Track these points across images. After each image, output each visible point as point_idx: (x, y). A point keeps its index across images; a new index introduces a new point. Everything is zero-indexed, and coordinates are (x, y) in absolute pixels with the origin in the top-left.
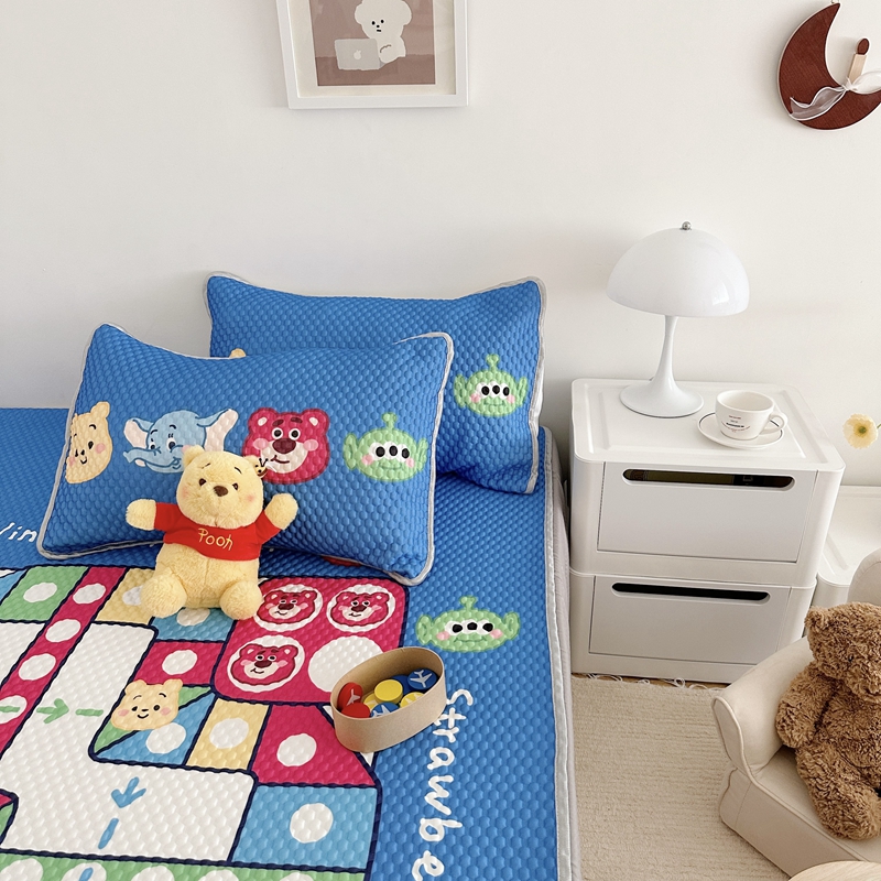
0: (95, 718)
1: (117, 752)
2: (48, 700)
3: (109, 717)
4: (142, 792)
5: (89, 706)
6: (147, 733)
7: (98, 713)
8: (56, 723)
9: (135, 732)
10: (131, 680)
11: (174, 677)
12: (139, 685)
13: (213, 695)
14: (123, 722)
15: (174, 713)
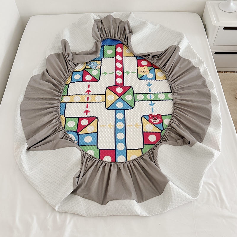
0: (135, 73)
1: (143, 78)
2: (125, 71)
3: (138, 73)
4: (151, 84)
5: (133, 72)
6: (146, 75)
7: (136, 72)
8: (129, 75)
9: (144, 75)
10: (137, 67)
11: (145, 66)
12: (139, 68)
13: (154, 68)
14: (141, 74)
15: (149, 72)
